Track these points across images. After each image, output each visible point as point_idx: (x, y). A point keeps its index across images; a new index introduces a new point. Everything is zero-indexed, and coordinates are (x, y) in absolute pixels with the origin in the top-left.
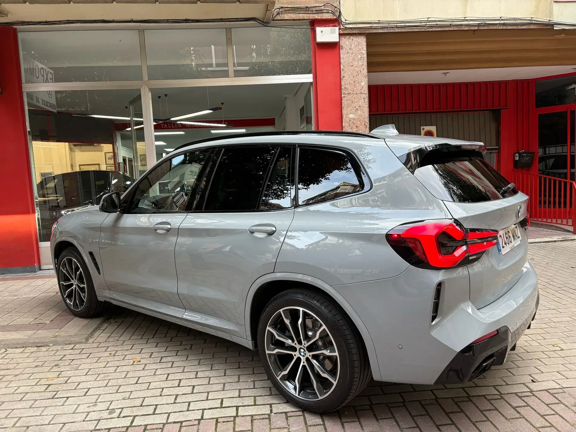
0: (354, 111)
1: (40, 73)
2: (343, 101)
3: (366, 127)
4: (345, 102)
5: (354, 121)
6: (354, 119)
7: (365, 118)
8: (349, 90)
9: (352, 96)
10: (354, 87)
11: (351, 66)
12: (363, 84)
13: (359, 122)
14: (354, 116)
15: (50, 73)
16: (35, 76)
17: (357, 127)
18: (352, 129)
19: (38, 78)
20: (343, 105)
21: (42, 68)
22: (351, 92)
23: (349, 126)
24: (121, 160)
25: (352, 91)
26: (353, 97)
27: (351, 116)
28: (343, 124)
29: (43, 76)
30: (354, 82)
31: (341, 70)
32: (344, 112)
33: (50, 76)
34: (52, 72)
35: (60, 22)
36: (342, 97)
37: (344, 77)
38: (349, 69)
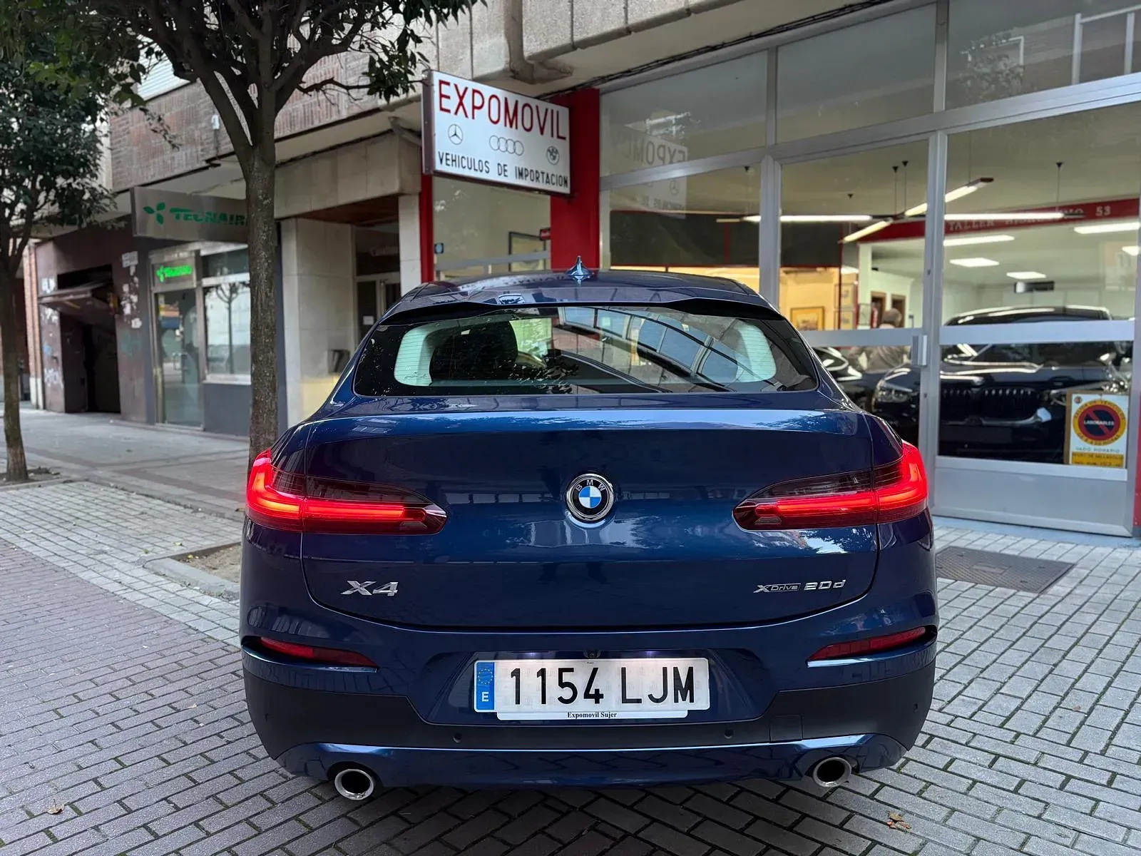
1: (656, 156)
15: (681, 152)
16: (645, 160)
19: (652, 163)
21: (660, 146)
24: (865, 299)
29: (663, 159)
33: (678, 156)
34: (685, 149)
35: (648, 67)
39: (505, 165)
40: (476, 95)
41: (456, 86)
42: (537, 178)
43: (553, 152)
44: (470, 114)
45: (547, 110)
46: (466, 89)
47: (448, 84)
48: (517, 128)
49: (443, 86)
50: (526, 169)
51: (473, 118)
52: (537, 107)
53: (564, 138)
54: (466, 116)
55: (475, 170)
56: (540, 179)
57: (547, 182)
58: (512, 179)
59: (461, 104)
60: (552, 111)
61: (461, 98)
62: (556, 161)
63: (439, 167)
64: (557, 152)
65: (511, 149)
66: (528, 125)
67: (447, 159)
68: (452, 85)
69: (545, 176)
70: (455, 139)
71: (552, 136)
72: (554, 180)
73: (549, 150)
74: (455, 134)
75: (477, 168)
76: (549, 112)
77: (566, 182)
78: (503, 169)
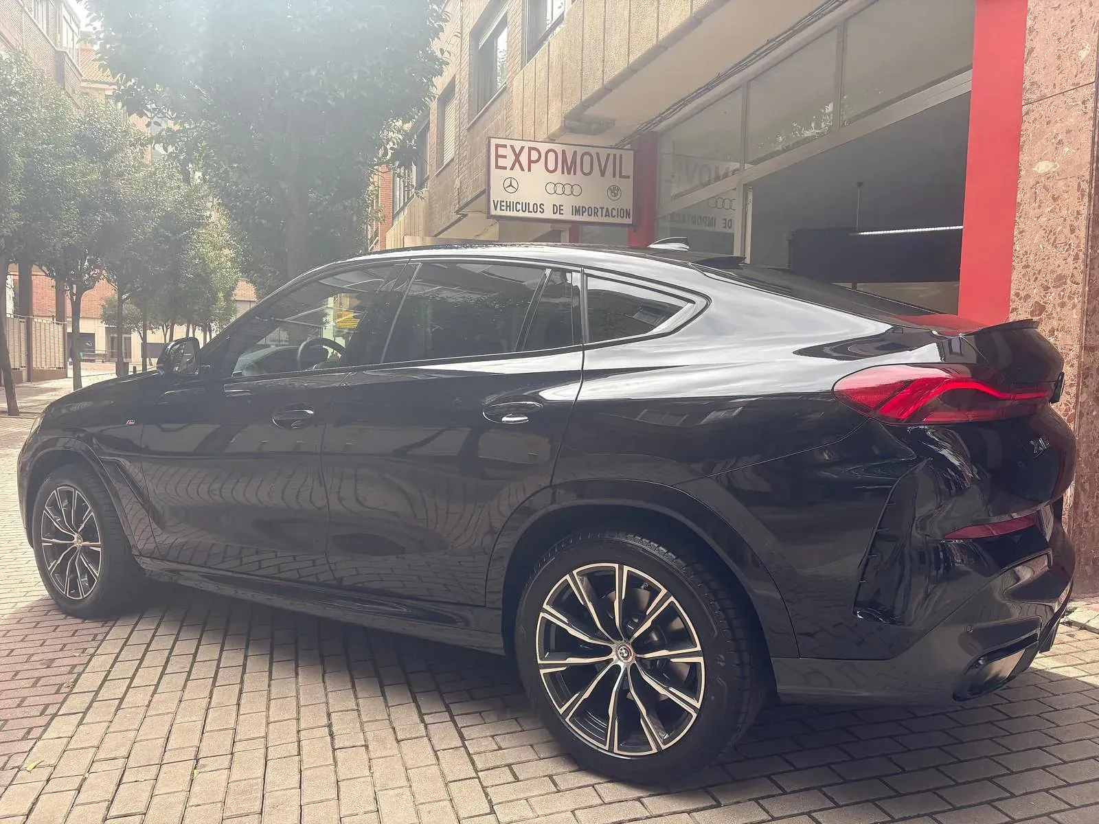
0: (1051, 148)
2: (1023, 127)
3: (1083, 195)
4: (1028, 128)
5: (1050, 184)
6: (1048, 176)
7: (1080, 167)
8: (1043, 88)
9: (1049, 103)
10: (1057, 72)
11: (1055, 9)
12: (1083, 54)
13: (1061, 183)
14: (1050, 165)
17: (1055, 199)
18: (1040, 207)
20: (1022, 139)
22: (1047, 92)
23: (1033, 200)
25: (1051, 88)
26: (1051, 108)
27: (1043, 167)
28: (1018, 196)
30: (1059, 57)
31: (1027, 32)
32: (1024, 158)
36: (1024, 113)
37: (1032, 50)
38: (1047, 21)
39: (560, 206)
40: (532, 151)
41: (512, 147)
42: (596, 213)
43: (614, 191)
44: (526, 168)
45: (609, 155)
46: (523, 148)
47: (505, 146)
48: (575, 174)
49: (499, 148)
50: (583, 207)
51: (529, 170)
52: (598, 154)
53: (629, 177)
54: (523, 170)
55: (529, 212)
56: (599, 213)
57: (605, 216)
58: (567, 215)
59: (517, 160)
60: (615, 155)
61: (517, 156)
62: (618, 197)
63: (493, 212)
64: (619, 189)
65: (568, 191)
66: (587, 170)
67: (501, 206)
68: (508, 147)
69: (604, 211)
70: (510, 189)
71: (614, 176)
72: (615, 213)
73: (609, 188)
74: (511, 185)
75: (531, 209)
76: (611, 157)
77: (629, 214)
78: (558, 209)
